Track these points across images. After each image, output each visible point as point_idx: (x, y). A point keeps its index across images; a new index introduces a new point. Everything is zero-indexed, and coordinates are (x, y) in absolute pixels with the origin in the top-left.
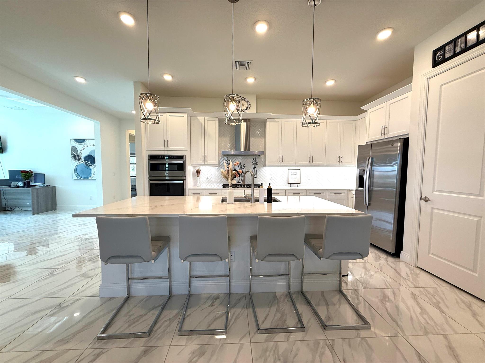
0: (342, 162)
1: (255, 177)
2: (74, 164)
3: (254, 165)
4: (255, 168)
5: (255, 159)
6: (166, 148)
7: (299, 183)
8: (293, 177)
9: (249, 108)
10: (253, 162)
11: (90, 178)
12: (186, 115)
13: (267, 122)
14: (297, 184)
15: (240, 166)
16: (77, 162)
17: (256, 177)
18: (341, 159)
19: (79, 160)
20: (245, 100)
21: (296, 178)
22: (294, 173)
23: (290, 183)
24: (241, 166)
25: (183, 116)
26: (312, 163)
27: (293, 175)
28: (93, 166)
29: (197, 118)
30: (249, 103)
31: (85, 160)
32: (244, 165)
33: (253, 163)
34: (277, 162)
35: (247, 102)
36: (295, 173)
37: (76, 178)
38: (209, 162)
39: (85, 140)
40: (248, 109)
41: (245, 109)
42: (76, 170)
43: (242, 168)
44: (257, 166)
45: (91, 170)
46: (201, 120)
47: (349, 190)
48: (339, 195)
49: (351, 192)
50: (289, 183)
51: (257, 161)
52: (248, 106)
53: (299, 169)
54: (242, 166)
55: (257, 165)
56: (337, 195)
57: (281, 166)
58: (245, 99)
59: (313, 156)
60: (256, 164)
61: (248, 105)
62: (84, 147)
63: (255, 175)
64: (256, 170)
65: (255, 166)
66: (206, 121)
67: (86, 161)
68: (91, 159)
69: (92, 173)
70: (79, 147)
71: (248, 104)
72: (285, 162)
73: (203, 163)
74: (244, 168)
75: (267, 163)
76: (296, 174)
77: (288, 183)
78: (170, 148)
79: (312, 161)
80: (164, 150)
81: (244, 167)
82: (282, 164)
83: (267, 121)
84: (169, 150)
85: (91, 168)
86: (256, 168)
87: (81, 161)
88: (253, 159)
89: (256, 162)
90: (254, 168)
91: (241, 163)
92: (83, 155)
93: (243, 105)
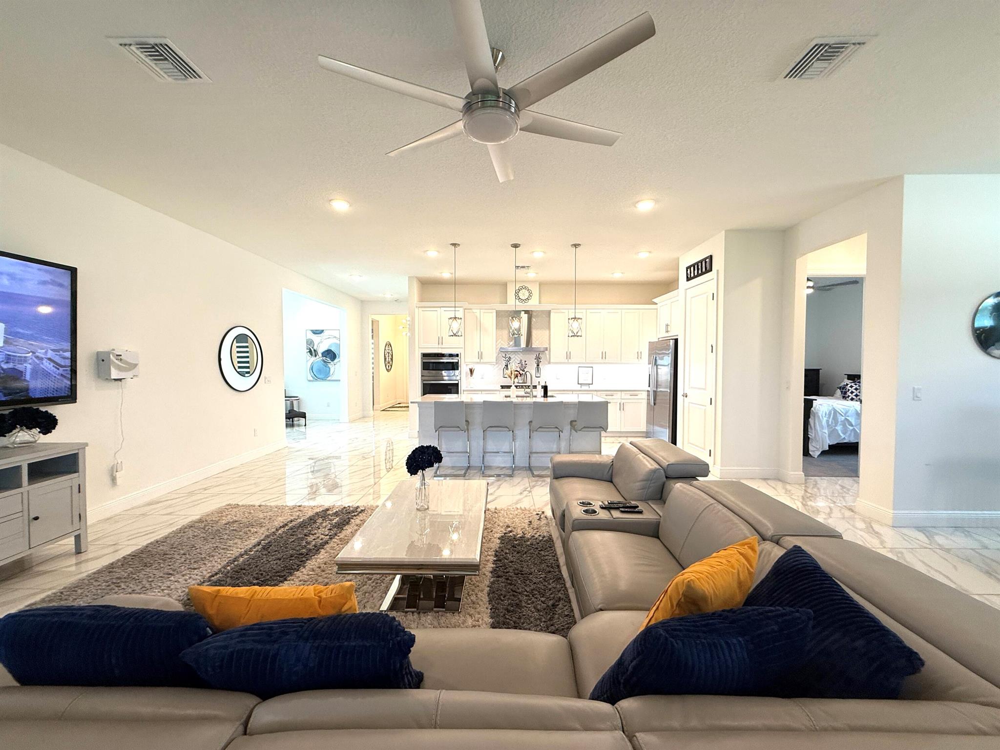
0: (641, 359)
2: (310, 361)
3: (536, 362)
4: (538, 365)
5: (538, 356)
6: (440, 346)
7: (592, 383)
8: (584, 376)
9: (530, 297)
10: (536, 359)
11: (329, 378)
12: (461, 310)
15: (520, 364)
16: (313, 358)
17: (539, 377)
18: (640, 354)
19: (316, 356)
20: (525, 288)
21: (587, 377)
22: (586, 372)
23: (581, 384)
27: (584, 374)
28: (332, 363)
29: (472, 310)
30: (531, 292)
31: (323, 356)
34: (563, 360)
35: (529, 291)
37: (312, 379)
38: (485, 360)
39: (323, 330)
40: (529, 299)
41: (527, 299)
42: (312, 369)
43: (523, 366)
45: (330, 368)
46: (476, 312)
48: (635, 397)
51: (541, 358)
52: (529, 295)
53: (592, 367)
54: (523, 364)
55: (540, 362)
56: (633, 396)
57: (568, 363)
59: (605, 352)
62: (323, 340)
63: (538, 374)
64: (539, 368)
65: (538, 363)
66: (482, 314)
67: (325, 357)
68: (331, 355)
69: (331, 372)
70: (316, 339)
71: (529, 293)
72: (574, 359)
73: (479, 361)
74: (525, 366)
75: (551, 361)
77: (578, 384)
78: (445, 345)
79: (605, 358)
80: (437, 347)
82: (570, 361)
83: (552, 312)
84: (443, 347)
85: (330, 366)
87: (318, 357)
88: (536, 356)
89: (539, 359)
91: (521, 360)
92: (320, 351)
93: (524, 294)
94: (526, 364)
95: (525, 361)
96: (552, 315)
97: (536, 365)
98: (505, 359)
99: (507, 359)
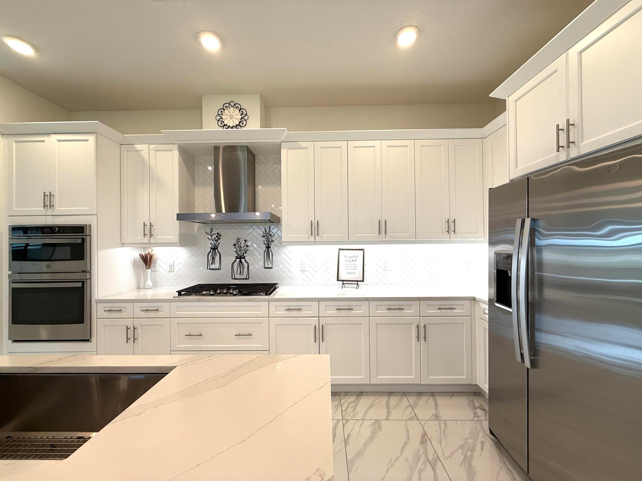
0: (455, 233)
1: (270, 266)
3: (266, 242)
4: (268, 247)
5: (268, 230)
6: (50, 212)
7: (362, 280)
8: (348, 265)
9: (245, 123)
10: (264, 236)
12: (91, 138)
13: (282, 150)
14: (356, 283)
15: (237, 245)
17: (271, 268)
18: (452, 225)
20: (236, 106)
21: (354, 268)
22: (352, 258)
23: (343, 281)
24: (239, 243)
25: (87, 140)
26: (385, 236)
27: (348, 262)
29: (134, 147)
30: (245, 113)
32: (245, 243)
33: (264, 239)
34: (305, 236)
35: (241, 111)
36: (354, 256)
38: (161, 237)
40: (243, 124)
41: (237, 125)
43: (242, 248)
44: (272, 243)
46: (142, 150)
47: (474, 299)
48: (449, 311)
49: (479, 304)
50: (340, 279)
51: (272, 234)
52: (242, 118)
53: (362, 249)
54: (243, 245)
55: (273, 241)
56: (444, 311)
57: (315, 243)
58: (235, 104)
59: (386, 220)
60: (270, 240)
61: (243, 116)
63: (269, 262)
64: (270, 252)
65: (268, 245)
66: (152, 153)
71: (242, 114)
72: (325, 236)
73: (146, 240)
74: (246, 249)
75: (284, 239)
76: (354, 259)
77: (338, 280)
78: (59, 209)
79: (386, 232)
80: (44, 214)
81: (246, 247)
82: (318, 239)
83: (282, 146)
84: (54, 214)
86: (270, 248)
88: (264, 230)
89: (270, 235)
90: (266, 248)
91: (239, 239)
93: (231, 117)
94: (247, 246)
95: (246, 241)
96: (283, 152)
97: (264, 247)
98: (210, 237)
99: (214, 237)
